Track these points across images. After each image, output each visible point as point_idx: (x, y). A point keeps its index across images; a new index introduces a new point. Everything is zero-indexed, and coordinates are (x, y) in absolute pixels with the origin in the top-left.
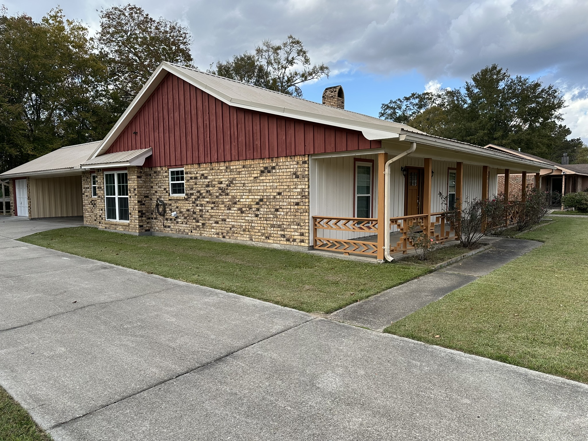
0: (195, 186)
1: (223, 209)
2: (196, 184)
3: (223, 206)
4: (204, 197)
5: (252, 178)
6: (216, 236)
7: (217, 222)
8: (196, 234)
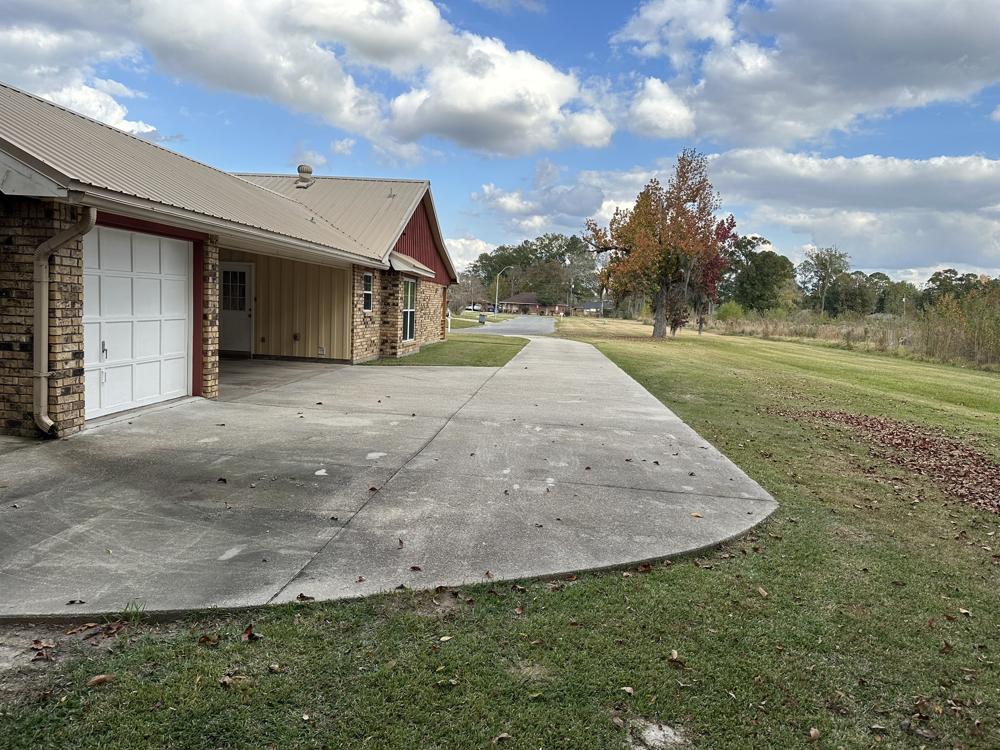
3: (427, 316)
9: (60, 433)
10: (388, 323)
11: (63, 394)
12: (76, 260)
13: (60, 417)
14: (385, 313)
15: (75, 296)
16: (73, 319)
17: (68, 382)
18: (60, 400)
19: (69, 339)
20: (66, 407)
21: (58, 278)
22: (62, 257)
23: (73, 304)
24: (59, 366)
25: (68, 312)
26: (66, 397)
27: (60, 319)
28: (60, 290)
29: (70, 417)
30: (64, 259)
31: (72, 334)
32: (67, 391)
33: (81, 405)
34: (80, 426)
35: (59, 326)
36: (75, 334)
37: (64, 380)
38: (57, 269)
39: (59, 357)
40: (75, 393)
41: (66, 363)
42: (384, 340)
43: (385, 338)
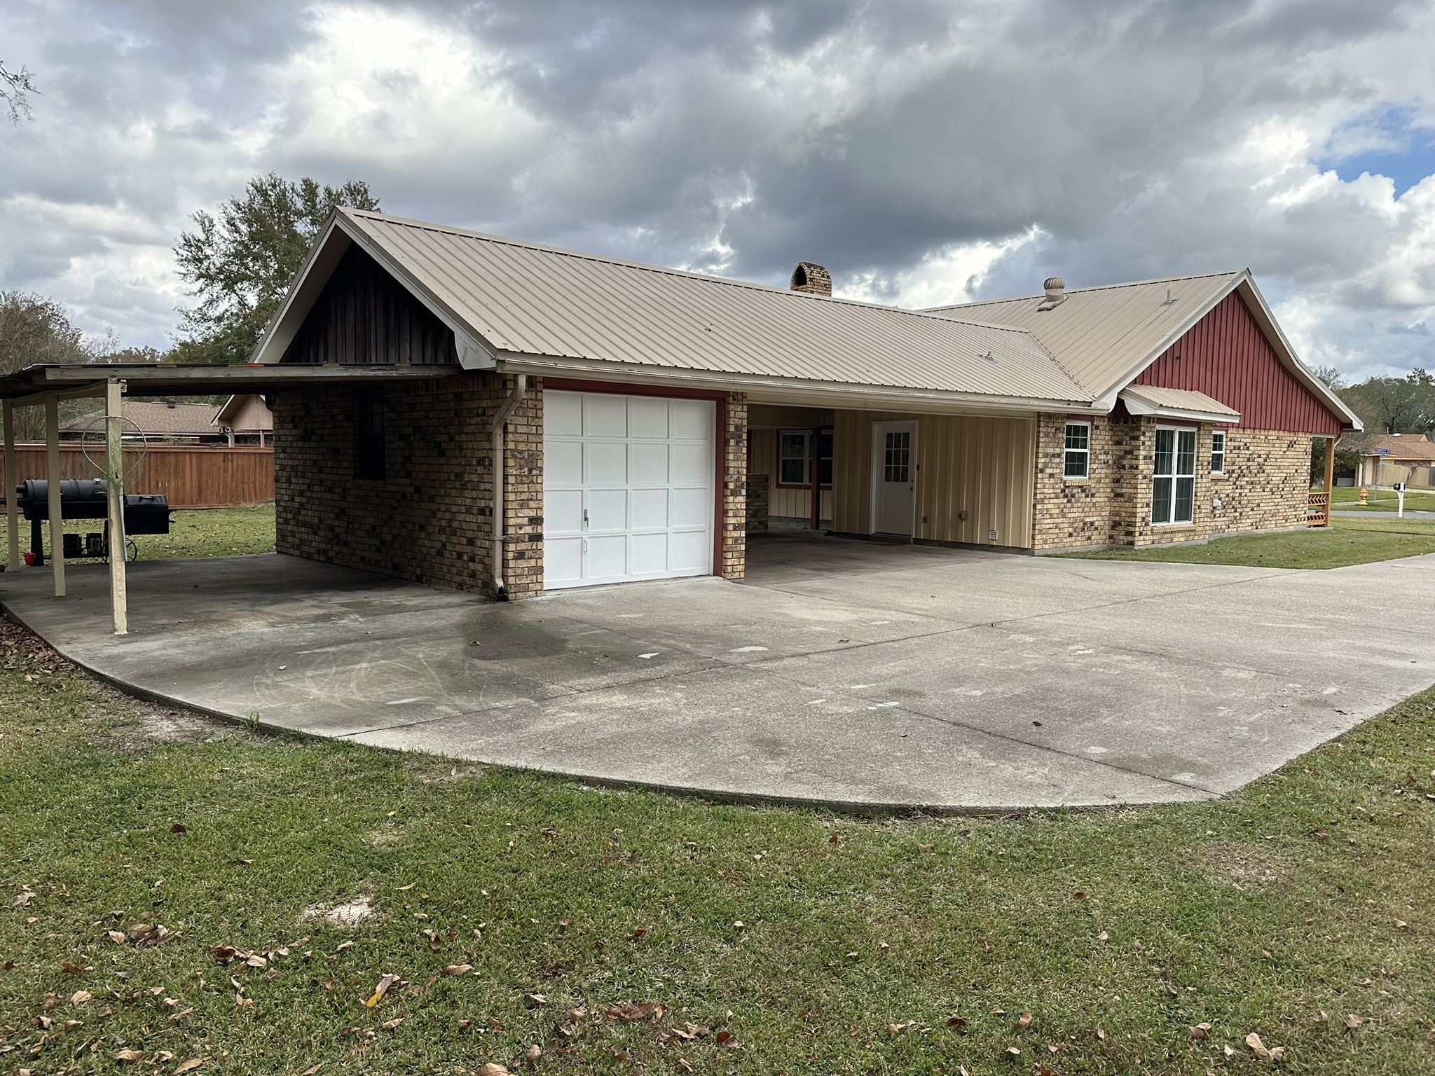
0: (1237, 460)
1: (1258, 490)
2: (1238, 457)
3: (1259, 486)
4: (1244, 476)
5: (1282, 453)
6: (1250, 528)
7: (1252, 510)
8: (1233, 531)
9: (511, 596)
10: (1122, 495)
11: (515, 558)
12: (535, 428)
13: (511, 581)
14: (1118, 481)
15: (532, 463)
16: (530, 485)
17: (522, 546)
18: (512, 564)
19: (523, 505)
20: (519, 571)
21: (511, 446)
22: (516, 425)
23: (530, 470)
24: (511, 531)
25: (524, 479)
26: (519, 561)
27: (513, 485)
28: (514, 456)
29: (525, 581)
30: (519, 427)
31: (528, 499)
32: (520, 555)
33: (539, 570)
34: (536, 591)
35: (512, 492)
36: (531, 499)
37: (518, 544)
38: (510, 437)
39: (511, 522)
40: (531, 558)
41: (520, 528)
42: (1115, 522)
43: (1118, 518)
